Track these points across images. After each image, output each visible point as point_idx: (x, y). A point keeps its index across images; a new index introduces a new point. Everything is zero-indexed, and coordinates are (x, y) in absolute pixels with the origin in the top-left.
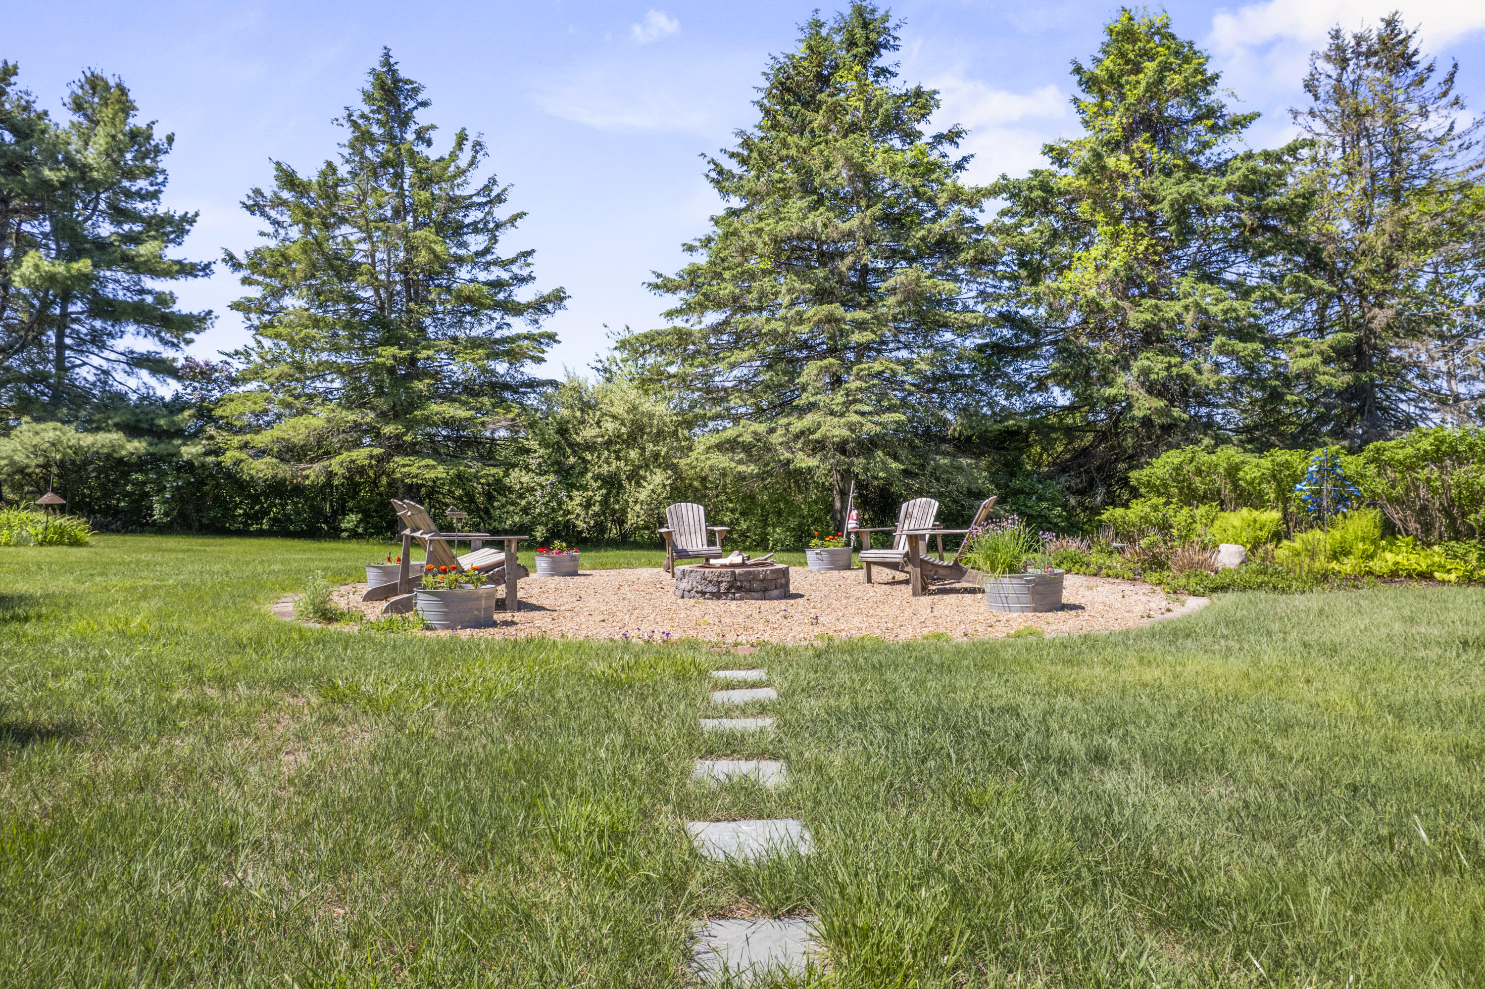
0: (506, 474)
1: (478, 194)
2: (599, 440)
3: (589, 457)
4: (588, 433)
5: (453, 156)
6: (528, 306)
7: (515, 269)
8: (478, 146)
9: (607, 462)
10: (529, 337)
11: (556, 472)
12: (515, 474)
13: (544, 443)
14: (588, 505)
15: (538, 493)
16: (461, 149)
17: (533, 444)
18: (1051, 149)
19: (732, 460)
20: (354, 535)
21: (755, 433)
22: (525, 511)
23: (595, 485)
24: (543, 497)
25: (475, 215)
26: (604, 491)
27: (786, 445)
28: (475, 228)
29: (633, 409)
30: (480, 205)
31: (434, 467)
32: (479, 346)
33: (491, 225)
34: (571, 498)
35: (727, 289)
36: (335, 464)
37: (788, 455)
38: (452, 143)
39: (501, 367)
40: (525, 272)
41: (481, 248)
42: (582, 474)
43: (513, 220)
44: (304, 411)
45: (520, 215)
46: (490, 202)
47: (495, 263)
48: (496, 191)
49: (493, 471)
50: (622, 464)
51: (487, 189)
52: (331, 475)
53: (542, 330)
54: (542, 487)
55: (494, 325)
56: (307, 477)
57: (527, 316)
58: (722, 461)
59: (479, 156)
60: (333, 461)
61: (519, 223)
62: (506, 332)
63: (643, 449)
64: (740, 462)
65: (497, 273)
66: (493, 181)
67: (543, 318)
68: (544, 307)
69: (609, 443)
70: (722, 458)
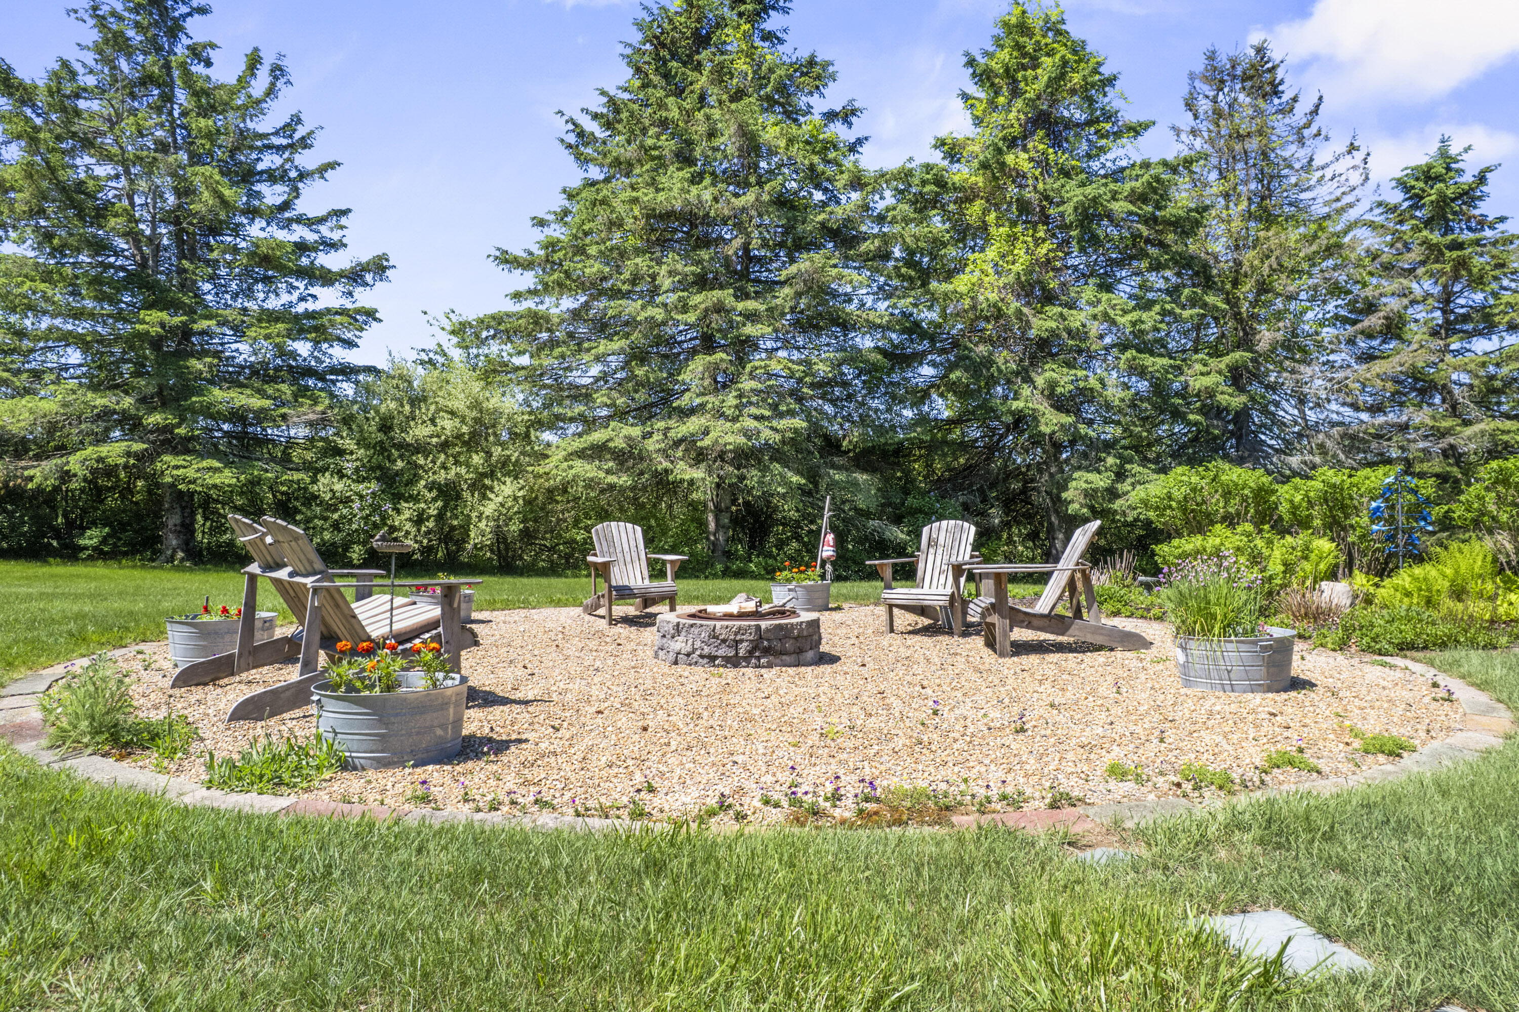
0: (314, 481)
1: (276, 133)
2: (435, 440)
3: (421, 462)
4: (420, 432)
5: (243, 82)
6: (342, 274)
7: (324, 230)
8: (277, 71)
9: (444, 467)
10: (342, 312)
11: (378, 479)
12: (324, 480)
13: (362, 442)
14: (419, 520)
15: (356, 505)
16: (253, 75)
17: (348, 444)
18: (943, 144)
19: (599, 468)
20: (100, 554)
21: (629, 438)
22: (336, 526)
23: (429, 496)
24: (362, 509)
25: (269, 161)
26: (440, 504)
27: (664, 452)
28: (272, 177)
29: (476, 405)
30: (280, 149)
31: (216, 470)
32: (277, 320)
33: (293, 174)
34: (398, 512)
35: (593, 268)
36: (75, 463)
37: (666, 464)
38: (241, 67)
39: (303, 348)
40: (336, 236)
41: (279, 201)
42: (411, 483)
43: (322, 170)
44: (27, 391)
45: (333, 165)
46: (291, 146)
47: (299, 220)
48: (300, 132)
49: (296, 476)
50: (463, 470)
51: (288, 129)
52: (66, 476)
53: (358, 305)
54: (361, 497)
55: (295, 297)
56: (31, 479)
57: (339, 287)
58: (586, 469)
59: (279, 84)
60: (72, 459)
61: (329, 174)
62: (311, 306)
63: (489, 454)
64: (608, 472)
65: (300, 233)
66: (297, 120)
67: (359, 292)
68: (362, 277)
69: (444, 446)
70: (588, 467)
